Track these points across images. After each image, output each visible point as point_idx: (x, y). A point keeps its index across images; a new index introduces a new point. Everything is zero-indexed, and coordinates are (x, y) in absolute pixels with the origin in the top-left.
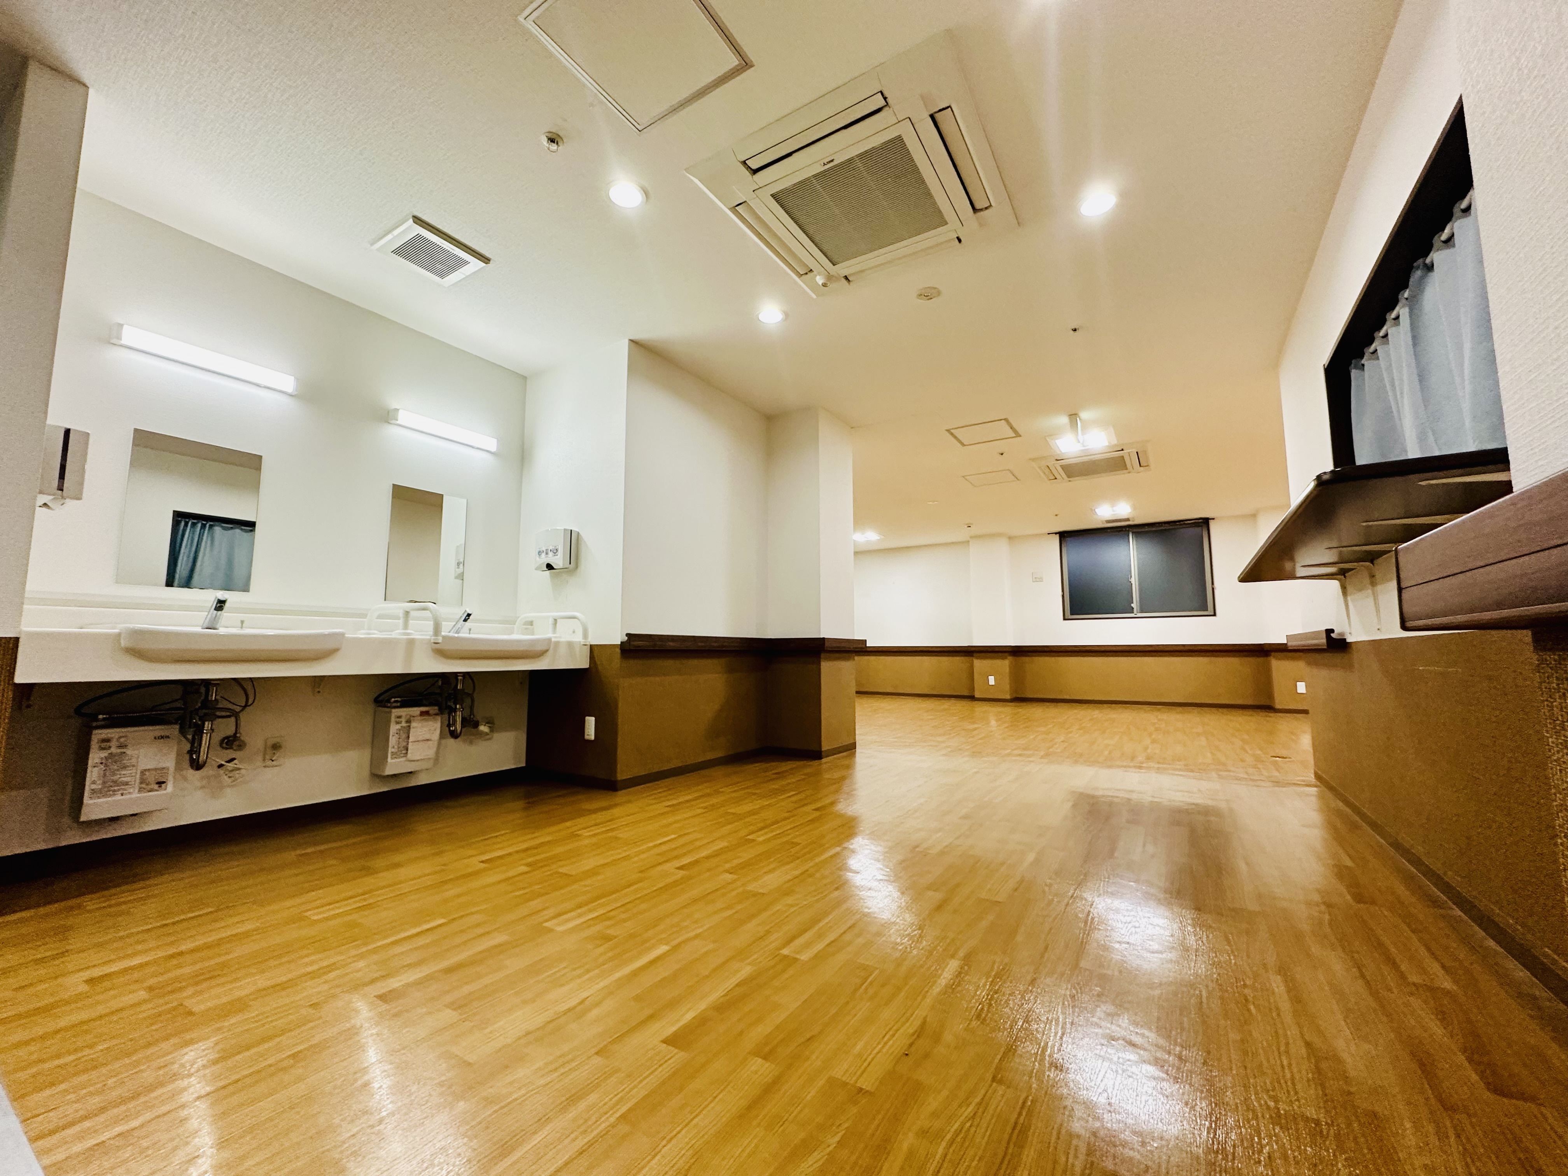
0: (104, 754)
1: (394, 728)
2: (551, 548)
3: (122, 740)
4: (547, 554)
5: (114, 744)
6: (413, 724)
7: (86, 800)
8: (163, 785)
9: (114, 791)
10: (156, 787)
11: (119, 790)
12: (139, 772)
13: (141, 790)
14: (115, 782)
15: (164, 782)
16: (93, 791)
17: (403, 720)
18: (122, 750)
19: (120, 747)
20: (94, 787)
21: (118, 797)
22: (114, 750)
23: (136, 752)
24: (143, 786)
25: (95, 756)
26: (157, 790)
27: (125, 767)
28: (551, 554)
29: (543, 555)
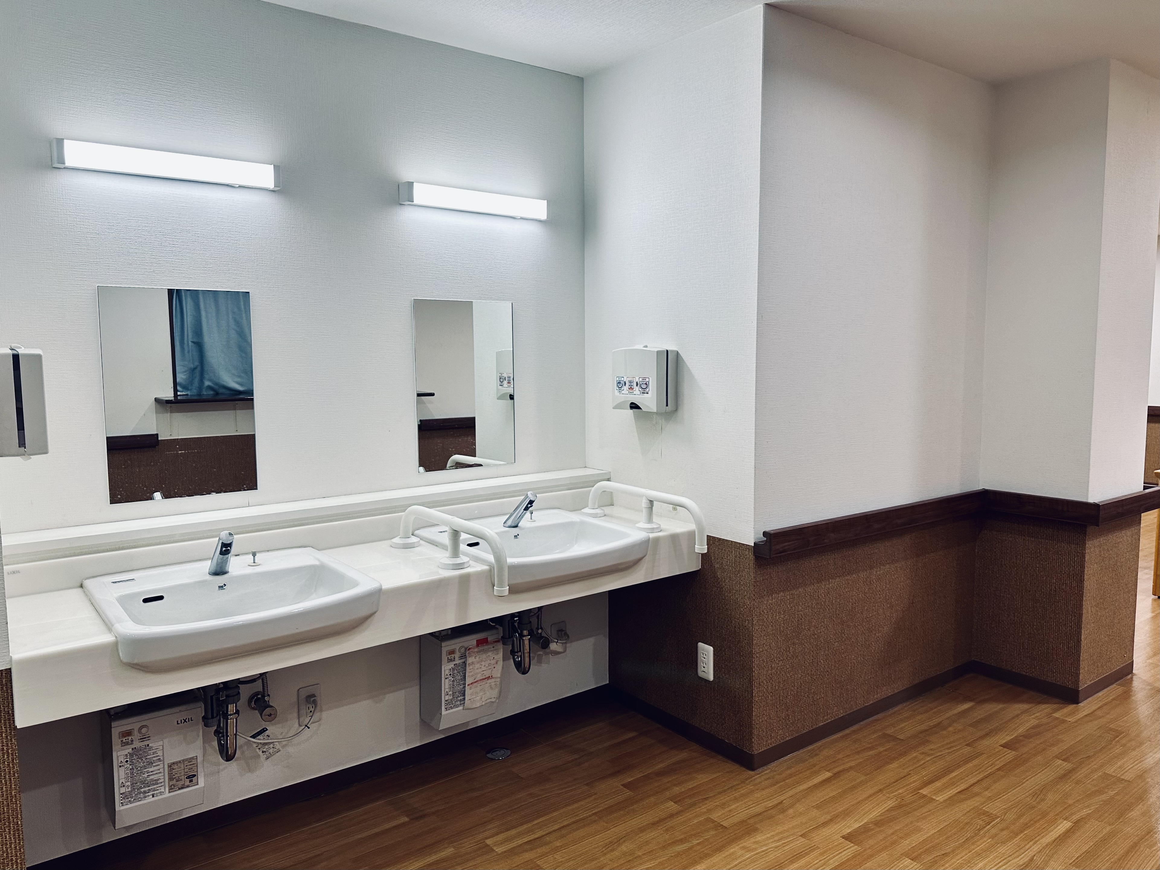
0: (128, 750)
1: (446, 668)
2: (637, 379)
3: (144, 730)
4: (631, 388)
5: (136, 736)
6: (470, 660)
7: (118, 807)
8: (194, 779)
9: (145, 792)
10: (187, 782)
11: (149, 790)
12: (166, 767)
13: (171, 789)
14: (143, 782)
15: (194, 776)
16: (124, 796)
17: (457, 655)
18: (146, 743)
19: (142, 739)
20: (123, 790)
21: (150, 799)
22: (137, 744)
23: (161, 743)
24: (174, 782)
25: (119, 754)
26: (188, 786)
27: (151, 763)
28: (637, 390)
29: (626, 388)
